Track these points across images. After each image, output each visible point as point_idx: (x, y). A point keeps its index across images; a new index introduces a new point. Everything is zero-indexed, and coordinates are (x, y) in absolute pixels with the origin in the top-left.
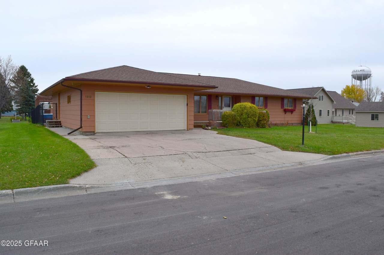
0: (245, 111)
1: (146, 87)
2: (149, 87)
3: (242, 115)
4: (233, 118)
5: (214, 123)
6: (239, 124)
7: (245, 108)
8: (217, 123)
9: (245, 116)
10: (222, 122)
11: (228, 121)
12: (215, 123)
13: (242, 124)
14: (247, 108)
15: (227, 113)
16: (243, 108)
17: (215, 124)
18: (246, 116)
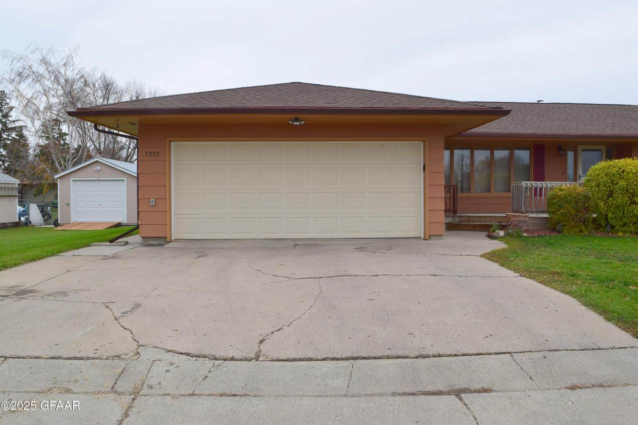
0: (622, 183)
1: (291, 122)
2: (298, 123)
3: (611, 194)
4: (577, 203)
5: (517, 219)
6: (603, 223)
7: (622, 172)
8: (530, 218)
9: (619, 199)
10: (546, 215)
11: (563, 215)
12: (522, 219)
13: (613, 222)
14: (628, 173)
15: (561, 190)
16: (613, 175)
17: (520, 222)
18: (626, 199)
